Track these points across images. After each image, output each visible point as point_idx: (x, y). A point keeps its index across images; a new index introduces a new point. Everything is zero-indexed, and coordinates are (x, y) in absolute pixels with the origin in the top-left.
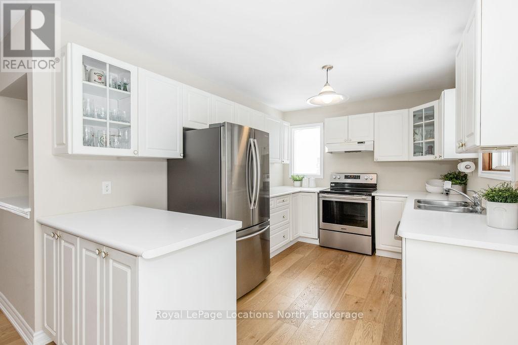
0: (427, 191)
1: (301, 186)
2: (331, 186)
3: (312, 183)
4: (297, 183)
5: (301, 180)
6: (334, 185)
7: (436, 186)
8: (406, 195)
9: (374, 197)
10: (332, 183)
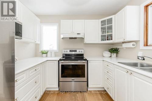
0: (104, 56)
1: (47, 56)
2: (63, 56)
3: (53, 55)
4: (45, 55)
5: (46, 53)
6: (64, 55)
7: (107, 54)
8: (102, 59)
9: (87, 61)
10: (63, 54)
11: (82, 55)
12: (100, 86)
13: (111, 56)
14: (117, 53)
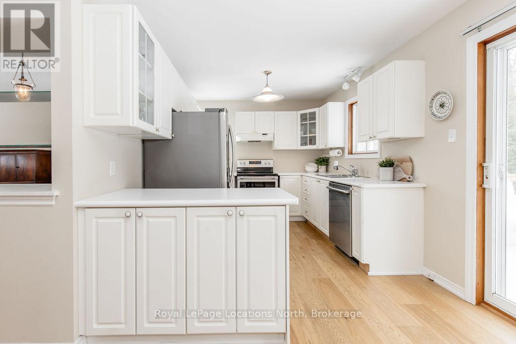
6: (240, 169)
7: (312, 167)
8: (301, 174)
9: (279, 177)
10: (238, 168)
11: (271, 168)
12: (298, 214)
13: (318, 171)
14: (328, 165)
